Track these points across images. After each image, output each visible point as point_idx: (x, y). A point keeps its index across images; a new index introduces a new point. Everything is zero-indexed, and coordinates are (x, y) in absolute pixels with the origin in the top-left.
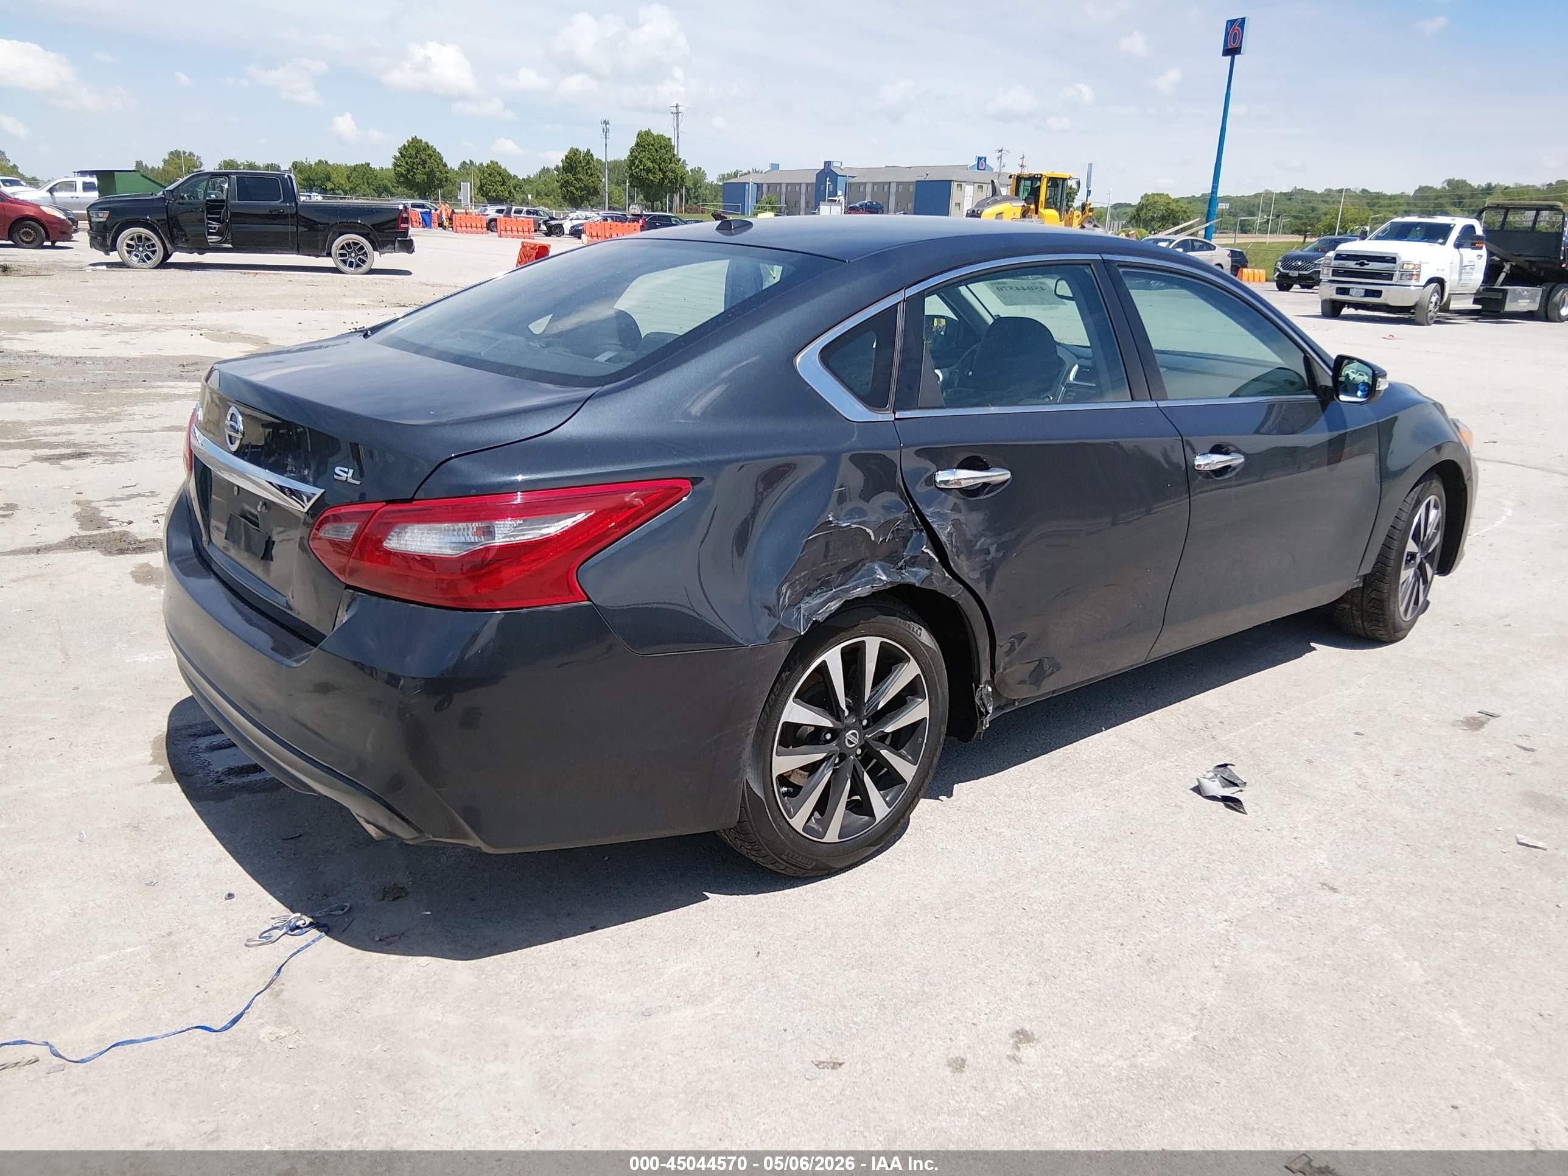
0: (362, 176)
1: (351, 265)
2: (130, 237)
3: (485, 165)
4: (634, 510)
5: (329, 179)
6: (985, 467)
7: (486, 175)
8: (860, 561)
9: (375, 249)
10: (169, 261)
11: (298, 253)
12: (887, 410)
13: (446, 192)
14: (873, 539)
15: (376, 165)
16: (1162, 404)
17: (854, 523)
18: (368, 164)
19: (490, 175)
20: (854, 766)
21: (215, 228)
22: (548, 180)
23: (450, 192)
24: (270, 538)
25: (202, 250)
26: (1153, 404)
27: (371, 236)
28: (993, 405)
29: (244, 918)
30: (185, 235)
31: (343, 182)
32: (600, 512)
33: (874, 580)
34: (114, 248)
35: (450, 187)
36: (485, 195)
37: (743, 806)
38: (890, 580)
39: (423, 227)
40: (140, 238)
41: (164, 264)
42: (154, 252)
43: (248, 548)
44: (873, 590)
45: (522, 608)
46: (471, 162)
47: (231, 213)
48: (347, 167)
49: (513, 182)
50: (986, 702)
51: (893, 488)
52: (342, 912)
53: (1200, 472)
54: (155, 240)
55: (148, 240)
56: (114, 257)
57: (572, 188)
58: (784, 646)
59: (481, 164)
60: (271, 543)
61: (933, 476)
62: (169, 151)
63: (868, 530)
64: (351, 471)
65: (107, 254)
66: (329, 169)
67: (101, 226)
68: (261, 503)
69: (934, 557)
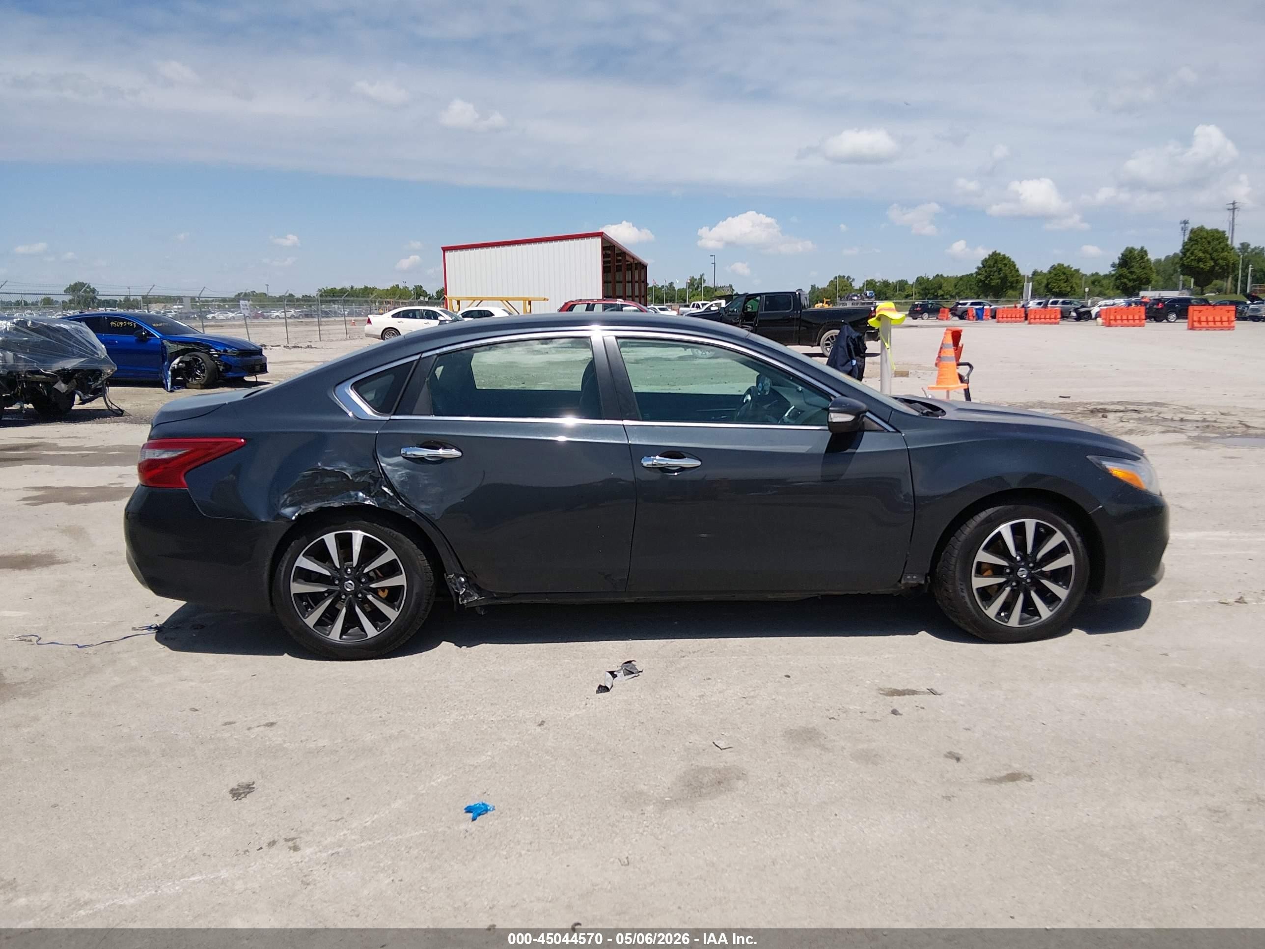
5: (940, 287)
7: (1054, 275)
8: (345, 489)
14: (351, 478)
16: (628, 423)
17: (337, 469)
19: (1057, 275)
31: (951, 289)
39: (977, 320)
47: (759, 320)
50: (458, 587)
53: (645, 468)
57: (1126, 280)
58: (284, 525)
63: (347, 474)
66: (942, 281)
69: (389, 492)
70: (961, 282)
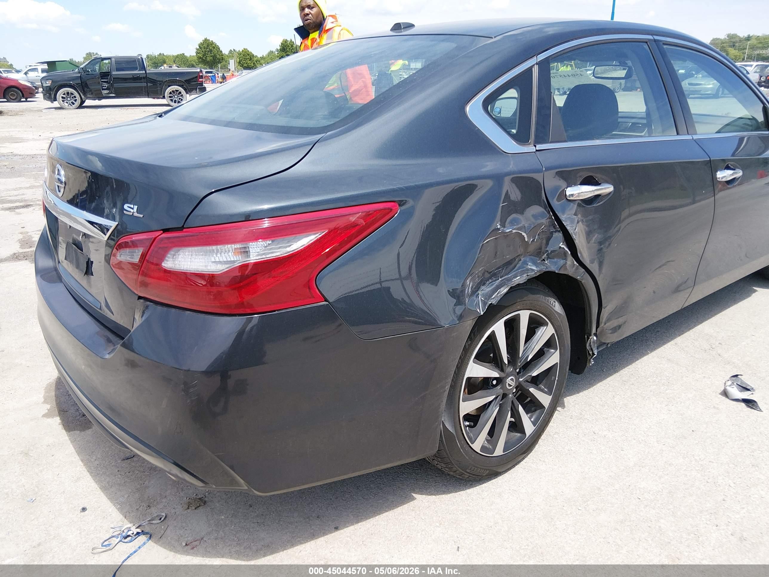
0: (181, 59)
1: (175, 102)
2: (63, 93)
3: (241, 51)
4: (357, 228)
6: (597, 184)
7: (242, 55)
8: (517, 256)
9: (187, 93)
10: (84, 105)
11: (148, 97)
12: (529, 144)
13: (223, 66)
14: (526, 240)
15: (187, 54)
16: (695, 137)
17: (514, 229)
18: (184, 54)
19: (244, 55)
20: (512, 402)
21: (106, 86)
22: (273, 57)
23: (224, 66)
24: (89, 259)
25: (100, 98)
26: (689, 137)
27: (184, 86)
28: (598, 139)
29: (92, 528)
30: (91, 91)
32: (332, 231)
33: (528, 270)
34: (55, 100)
35: (224, 63)
36: (242, 66)
37: (441, 440)
38: (538, 269)
39: (212, 83)
40: (68, 93)
41: (81, 106)
42: (76, 100)
43: (78, 267)
44: (529, 277)
45: (275, 311)
46: (234, 50)
47: (113, 78)
48: (173, 56)
49: (255, 59)
50: (593, 347)
51: (539, 202)
52: (160, 521)
53: (720, 182)
54: (76, 94)
55: (72, 94)
56: (56, 104)
58: (469, 324)
59: (239, 51)
60: (90, 262)
61: (564, 191)
62: (86, 53)
63: (524, 234)
64: (136, 207)
65: (52, 103)
66: (164, 57)
67: (48, 88)
68: (82, 234)
69: (567, 249)
70: (177, 59)
